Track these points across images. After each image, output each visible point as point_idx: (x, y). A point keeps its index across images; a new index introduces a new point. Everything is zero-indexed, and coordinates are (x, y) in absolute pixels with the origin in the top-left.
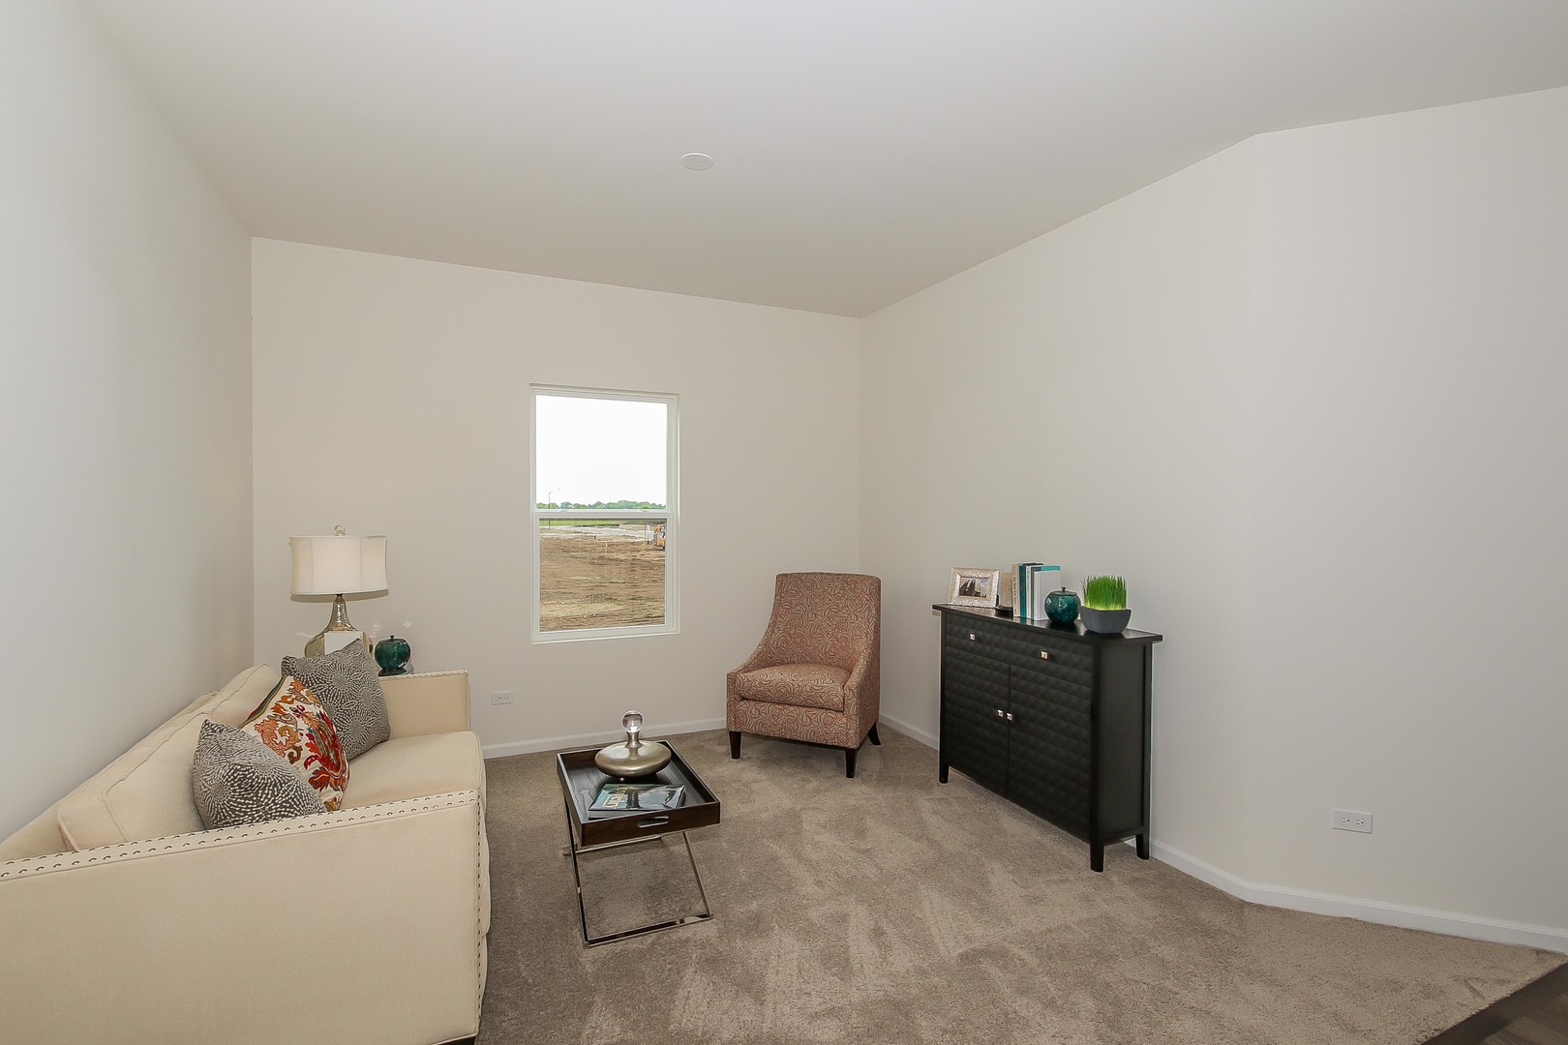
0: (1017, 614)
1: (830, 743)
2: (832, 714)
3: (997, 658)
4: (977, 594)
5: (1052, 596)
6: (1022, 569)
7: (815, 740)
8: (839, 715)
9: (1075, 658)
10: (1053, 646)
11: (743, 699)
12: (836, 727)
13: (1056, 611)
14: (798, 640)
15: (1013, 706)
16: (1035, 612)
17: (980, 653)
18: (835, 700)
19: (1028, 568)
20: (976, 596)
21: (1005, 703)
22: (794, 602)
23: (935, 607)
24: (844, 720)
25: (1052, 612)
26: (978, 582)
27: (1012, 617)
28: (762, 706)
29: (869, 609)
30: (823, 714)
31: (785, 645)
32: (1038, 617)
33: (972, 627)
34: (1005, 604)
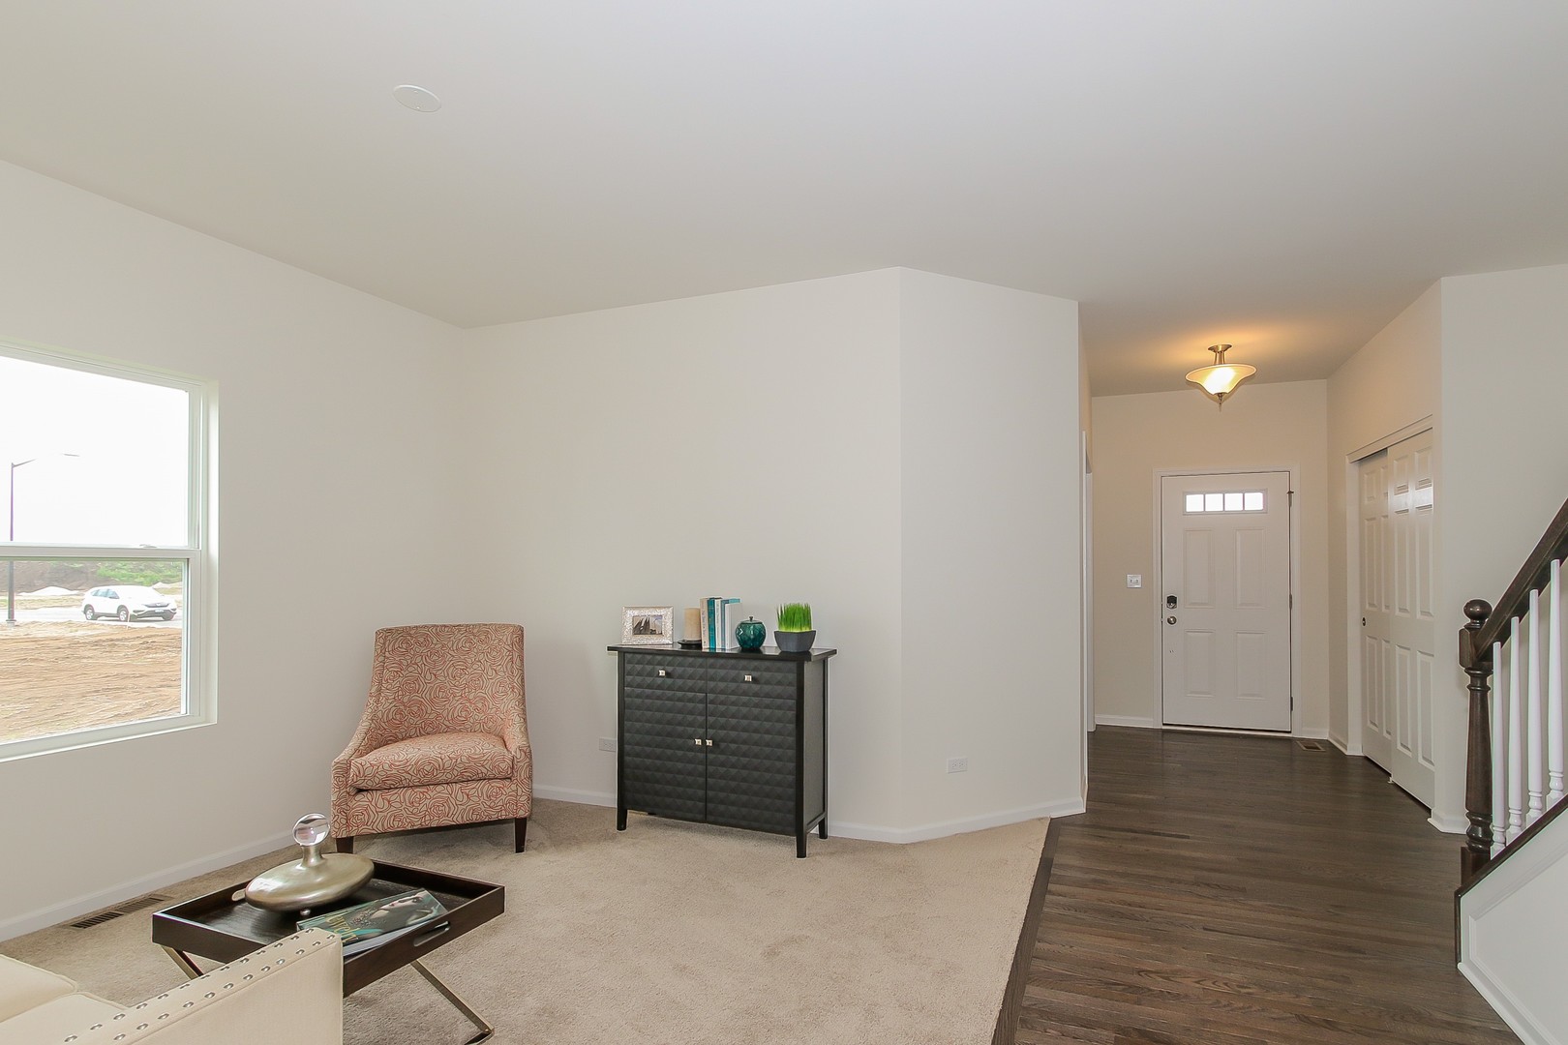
0: (705, 647)
1: (494, 818)
2: (496, 784)
3: (691, 690)
4: (653, 632)
5: (743, 625)
6: (711, 602)
7: (475, 818)
8: (507, 782)
9: (779, 676)
10: (756, 669)
11: (360, 791)
12: (503, 797)
13: (749, 638)
14: (415, 709)
15: (711, 732)
16: (727, 642)
17: (670, 688)
18: (503, 765)
19: (718, 603)
20: (651, 633)
21: (701, 731)
22: (405, 662)
23: (610, 649)
24: (514, 787)
25: (742, 642)
26: (652, 620)
27: (701, 648)
28: (392, 795)
29: (512, 660)
30: (484, 786)
31: (398, 717)
32: (728, 644)
33: (659, 664)
34: (692, 637)
